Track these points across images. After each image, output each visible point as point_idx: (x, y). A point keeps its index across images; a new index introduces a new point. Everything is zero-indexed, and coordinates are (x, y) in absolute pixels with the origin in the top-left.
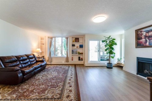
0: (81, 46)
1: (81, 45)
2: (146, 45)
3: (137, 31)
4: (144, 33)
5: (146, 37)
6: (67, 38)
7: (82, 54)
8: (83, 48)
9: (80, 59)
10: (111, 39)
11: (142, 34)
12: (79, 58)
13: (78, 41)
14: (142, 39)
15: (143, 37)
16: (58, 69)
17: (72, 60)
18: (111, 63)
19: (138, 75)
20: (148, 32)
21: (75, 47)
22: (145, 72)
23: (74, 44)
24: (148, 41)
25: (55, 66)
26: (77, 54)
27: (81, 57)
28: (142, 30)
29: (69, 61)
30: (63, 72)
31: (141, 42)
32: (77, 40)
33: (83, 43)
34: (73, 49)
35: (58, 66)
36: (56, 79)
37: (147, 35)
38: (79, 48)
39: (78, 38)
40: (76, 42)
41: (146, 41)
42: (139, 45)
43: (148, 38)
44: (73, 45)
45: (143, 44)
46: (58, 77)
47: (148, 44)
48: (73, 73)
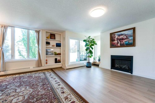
0: (58, 45)
1: (58, 43)
2: (118, 46)
3: (111, 34)
4: (117, 37)
5: (118, 39)
6: (38, 32)
7: (60, 54)
8: (61, 47)
9: (56, 61)
10: (91, 40)
11: (115, 37)
12: (56, 59)
13: (54, 38)
14: (115, 41)
15: (116, 39)
16: (26, 80)
17: (46, 63)
18: (90, 63)
19: (112, 70)
20: (119, 35)
21: (50, 46)
22: (116, 66)
23: (49, 41)
24: (119, 42)
25: (14, 76)
26: (52, 54)
27: (58, 58)
28: (115, 34)
29: (43, 65)
30: (41, 84)
31: (114, 43)
32: (52, 36)
33: (60, 41)
34: (47, 49)
35: (22, 75)
36: (37, 100)
37: (119, 38)
38: (55, 47)
39: (55, 35)
40: (51, 38)
41: (118, 43)
42: (113, 46)
43: (119, 40)
44: (48, 43)
45: (116, 44)
46: (38, 95)
47: (119, 44)
48: (59, 81)
